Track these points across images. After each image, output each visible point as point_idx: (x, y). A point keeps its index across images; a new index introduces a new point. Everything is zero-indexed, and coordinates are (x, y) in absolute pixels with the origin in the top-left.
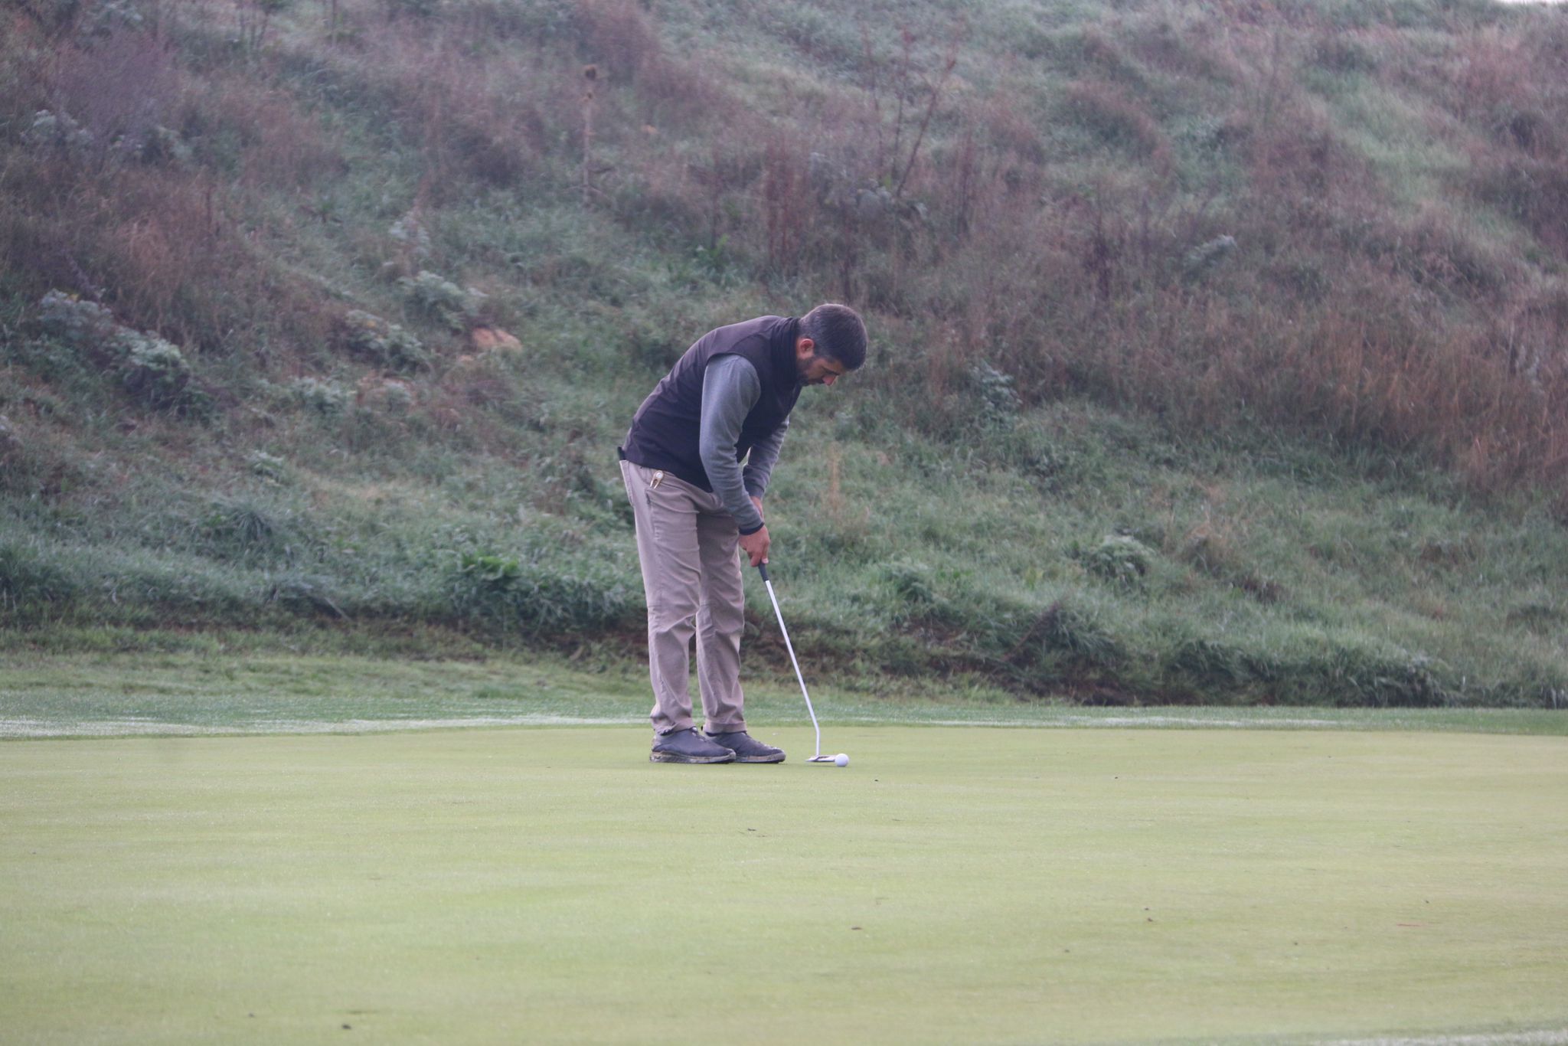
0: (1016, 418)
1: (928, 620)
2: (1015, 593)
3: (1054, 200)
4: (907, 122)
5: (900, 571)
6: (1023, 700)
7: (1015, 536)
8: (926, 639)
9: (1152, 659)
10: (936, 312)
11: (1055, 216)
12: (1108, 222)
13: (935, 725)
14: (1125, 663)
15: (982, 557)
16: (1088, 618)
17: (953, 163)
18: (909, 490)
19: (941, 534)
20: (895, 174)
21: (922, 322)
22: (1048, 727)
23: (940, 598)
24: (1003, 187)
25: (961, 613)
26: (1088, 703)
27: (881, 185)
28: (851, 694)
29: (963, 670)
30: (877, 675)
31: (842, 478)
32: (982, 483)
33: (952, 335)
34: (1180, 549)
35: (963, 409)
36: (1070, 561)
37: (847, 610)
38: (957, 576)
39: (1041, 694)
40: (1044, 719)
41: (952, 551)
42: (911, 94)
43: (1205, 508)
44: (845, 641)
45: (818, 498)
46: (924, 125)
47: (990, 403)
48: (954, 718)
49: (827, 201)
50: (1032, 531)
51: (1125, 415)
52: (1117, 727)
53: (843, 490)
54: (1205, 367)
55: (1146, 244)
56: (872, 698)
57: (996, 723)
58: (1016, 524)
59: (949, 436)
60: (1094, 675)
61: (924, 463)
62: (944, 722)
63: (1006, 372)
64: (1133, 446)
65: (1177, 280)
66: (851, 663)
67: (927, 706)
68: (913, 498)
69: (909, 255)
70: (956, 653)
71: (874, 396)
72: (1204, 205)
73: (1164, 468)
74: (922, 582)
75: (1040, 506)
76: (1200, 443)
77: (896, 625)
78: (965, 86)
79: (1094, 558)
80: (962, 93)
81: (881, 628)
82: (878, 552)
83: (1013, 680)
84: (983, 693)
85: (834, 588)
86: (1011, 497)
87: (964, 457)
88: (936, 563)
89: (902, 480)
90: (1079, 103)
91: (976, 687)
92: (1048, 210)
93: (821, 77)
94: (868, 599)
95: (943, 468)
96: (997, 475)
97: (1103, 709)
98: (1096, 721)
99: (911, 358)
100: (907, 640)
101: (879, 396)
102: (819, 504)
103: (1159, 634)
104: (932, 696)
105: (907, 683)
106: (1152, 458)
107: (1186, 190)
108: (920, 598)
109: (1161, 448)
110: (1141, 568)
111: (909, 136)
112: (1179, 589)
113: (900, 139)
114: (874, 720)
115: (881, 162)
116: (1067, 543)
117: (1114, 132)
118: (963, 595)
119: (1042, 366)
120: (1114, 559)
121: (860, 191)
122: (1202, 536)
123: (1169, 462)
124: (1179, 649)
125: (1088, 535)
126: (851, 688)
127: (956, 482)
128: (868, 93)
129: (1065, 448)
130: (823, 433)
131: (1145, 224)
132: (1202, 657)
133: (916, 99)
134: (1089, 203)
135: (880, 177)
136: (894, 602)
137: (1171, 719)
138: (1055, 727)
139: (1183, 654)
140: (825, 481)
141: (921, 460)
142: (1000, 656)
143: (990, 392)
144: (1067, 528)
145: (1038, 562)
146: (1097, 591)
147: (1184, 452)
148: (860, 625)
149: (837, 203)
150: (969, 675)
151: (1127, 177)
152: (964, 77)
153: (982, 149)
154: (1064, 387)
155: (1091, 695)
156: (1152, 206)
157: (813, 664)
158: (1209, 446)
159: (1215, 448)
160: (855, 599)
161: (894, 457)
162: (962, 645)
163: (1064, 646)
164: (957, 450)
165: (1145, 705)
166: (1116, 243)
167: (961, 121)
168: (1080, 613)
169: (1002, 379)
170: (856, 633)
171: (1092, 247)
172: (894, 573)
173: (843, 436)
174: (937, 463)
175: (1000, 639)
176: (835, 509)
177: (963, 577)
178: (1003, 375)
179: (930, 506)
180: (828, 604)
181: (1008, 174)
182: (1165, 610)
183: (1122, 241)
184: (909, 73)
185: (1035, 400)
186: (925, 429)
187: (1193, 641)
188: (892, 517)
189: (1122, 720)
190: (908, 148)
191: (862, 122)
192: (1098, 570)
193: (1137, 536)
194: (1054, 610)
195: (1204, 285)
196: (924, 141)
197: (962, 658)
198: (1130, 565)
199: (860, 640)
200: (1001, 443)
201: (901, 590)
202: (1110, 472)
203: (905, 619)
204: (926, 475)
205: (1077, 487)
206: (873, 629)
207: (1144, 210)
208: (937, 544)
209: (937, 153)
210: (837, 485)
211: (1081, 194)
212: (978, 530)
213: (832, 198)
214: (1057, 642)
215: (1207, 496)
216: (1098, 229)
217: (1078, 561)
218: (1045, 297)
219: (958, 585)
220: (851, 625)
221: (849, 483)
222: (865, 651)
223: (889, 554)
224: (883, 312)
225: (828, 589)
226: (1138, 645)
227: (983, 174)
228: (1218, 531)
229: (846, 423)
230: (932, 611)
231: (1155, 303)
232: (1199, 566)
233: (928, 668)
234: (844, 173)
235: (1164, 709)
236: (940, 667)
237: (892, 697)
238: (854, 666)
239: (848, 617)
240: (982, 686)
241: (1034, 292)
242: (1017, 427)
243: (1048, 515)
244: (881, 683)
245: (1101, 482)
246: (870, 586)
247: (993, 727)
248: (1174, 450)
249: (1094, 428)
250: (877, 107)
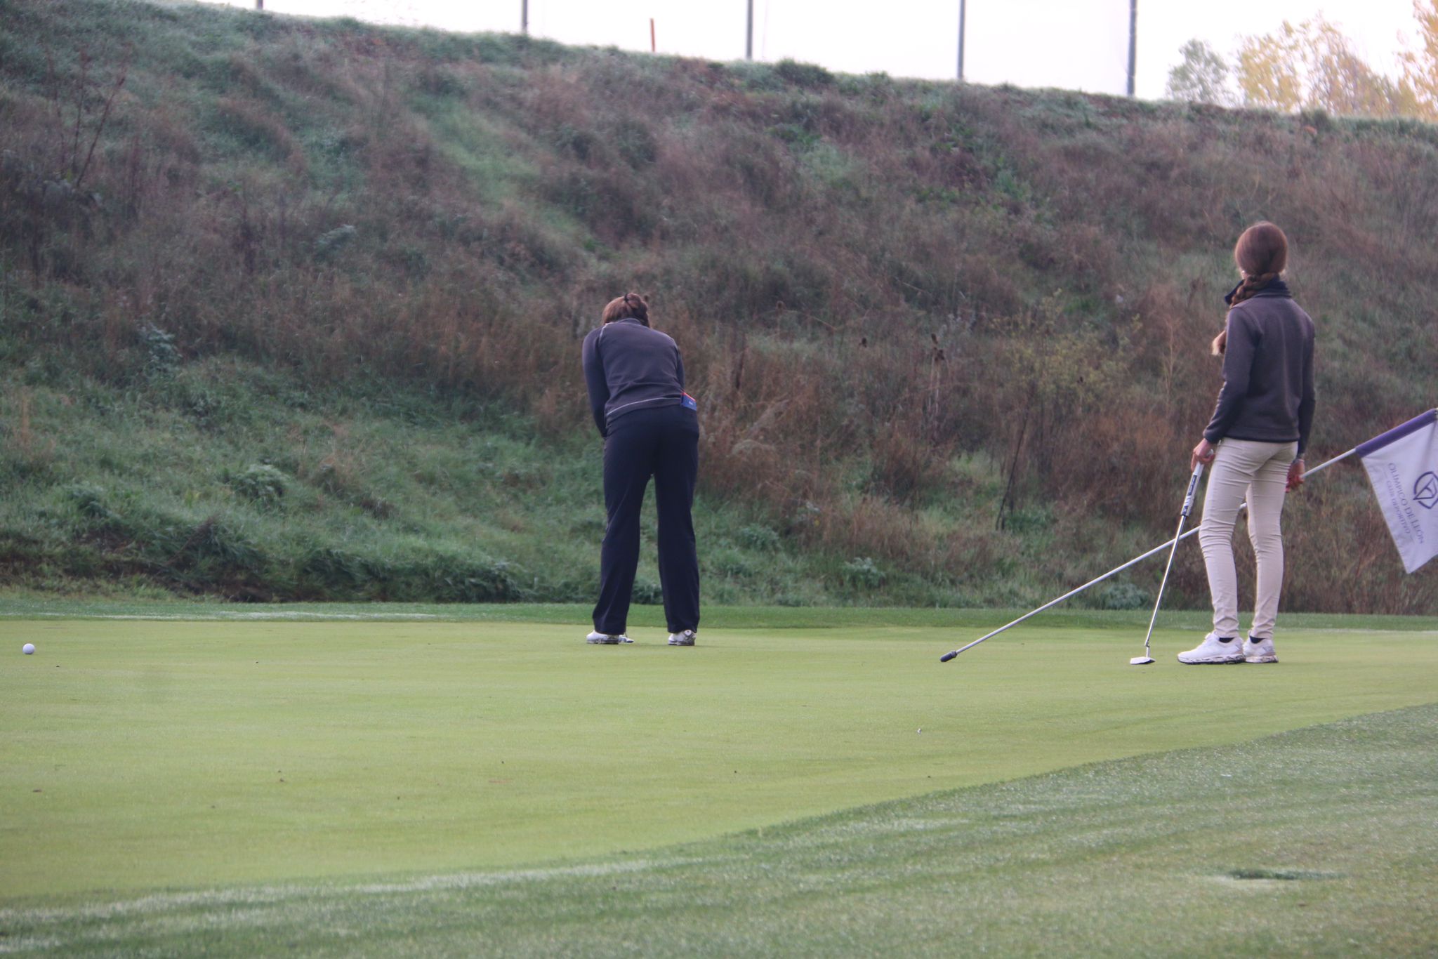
0: (177, 369)
1: (103, 532)
2: (176, 510)
3: (208, 193)
4: (84, 127)
5: (80, 491)
6: (182, 597)
7: (176, 464)
8: (101, 548)
9: (288, 564)
10: (110, 282)
11: (208, 206)
12: (252, 212)
13: (108, 619)
14: (266, 567)
15: (149, 481)
16: (236, 532)
17: (123, 161)
18: (88, 426)
19: (115, 462)
20: (75, 169)
21: (98, 290)
22: (203, 621)
23: (114, 514)
24: (164, 181)
25: (131, 527)
26: (236, 600)
27: (63, 178)
28: (39, 592)
29: (133, 573)
30: (60, 576)
31: (31, 416)
32: (149, 421)
33: (124, 300)
34: (311, 476)
35: (133, 361)
36: (221, 484)
37: (35, 524)
38: (128, 496)
39: (197, 592)
40: (199, 614)
41: (124, 476)
42: (89, 104)
43: (332, 442)
44: (34, 549)
45: (11, 433)
46: (99, 130)
47: (155, 357)
48: (124, 613)
49: (18, 190)
50: (190, 460)
51: (266, 368)
52: (258, 620)
53: (32, 426)
54: (332, 330)
55: (284, 230)
56: (55, 596)
57: (159, 617)
58: (177, 455)
59: (121, 383)
60: (241, 577)
61: (101, 404)
62: (116, 617)
63: (169, 332)
64: (274, 392)
65: (308, 260)
66: (38, 567)
67: (102, 602)
68: (92, 433)
69: (87, 234)
70: (126, 559)
71: (58, 349)
72: (330, 200)
73: (298, 410)
74: (99, 501)
75: (197, 440)
76: (328, 391)
77: (77, 536)
78: (133, 98)
79: (242, 483)
80: (130, 105)
81: (64, 539)
82: (61, 477)
83: (174, 581)
84: (149, 591)
85: (24, 505)
86: (173, 433)
87: (134, 400)
88: (111, 486)
89: (82, 418)
90: (227, 115)
91: (143, 587)
92: (203, 201)
93: (11, 88)
94: (53, 515)
95: (117, 409)
96: (162, 415)
97: (247, 605)
98: (241, 615)
99: (90, 319)
100: (84, 548)
101: (62, 350)
102: (11, 437)
103: (294, 544)
104: (106, 594)
105: (87, 584)
106: (289, 402)
107: (316, 187)
108: (97, 514)
109: (296, 394)
110: (280, 490)
111: (86, 139)
112: (311, 507)
113: (79, 141)
114: (57, 614)
115: (63, 159)
116: (219, 470)
117: (256, 140)
118: (133, 512)
119: (199, 327)
120: (258, 483)
121: (46, 182)
122: (329, 465)
123: (302, 406)
124: (310, 556)
125: (237, 463)
126: (39, 588)
127: (126, 420)
128: (51, 102)
129: (218, 394)
130: (15, 379)
131: (283, 214)
132: (329, 562)
133: (92, 108)
134: (236, 196)
135: (62, 171)
136: (75, 517)
137: (303, 613)
138: (208, 620)
139: (314, 560)
140: (17, 418)
141: (98, 402)
142: (163, 561)
143: (155, 347)
144: (219, 458)
145: (195, 485)
146: (243, 509)
147: (315, 397)
148: (46, 536)
149: (26, 192)
150: (138, 577)
151: (268, 176)
152: (132, 92)
153: (148, 150)
154: (217, 344)
155: (238, 593)
156: (288, 200)
157: (6, 568)
158: (335, 393)
159: (339, 395)
160: (42, 514)
161: (75, 400)
162: (132, 553)
163: (216, 553)
164: (128, 394)
165: (282, 601)
166: (259, 228)
167: (129, 126)
168: (230, 527)
169: (166, 337)
170: (42, 542)
171: (239, 231)
172: (75, 493)
173: (32, 381)
174: (112, 405)
175: (163, 547)
176: (25, 441)
177: (133, 497)
178: (167, 334)
179: (106, 439)
180: (19, 519)
181: (170, 171)
182: (299, 525)
183: (264, 228)
184: (86, 87)
185: (192, 355)
186: (101, 377)
187: (321, 549)
188: (74, 448)
189: (263, 614)
190: (86, 148)
191: (47, 125)
192: (244, 492)
193: (277, 465)
194: (208, 524)
195: (331, 264)
196: (99, 142)
197: (132, 563)
198: (270, 488)
199: (46, 548)
200: (164, 389)
201: (81, 507)
202: (255, 413)
203: (84, 531)
204: (102, 414)
205: (228, 425)
206: (57, 539)
207: (282, 203)
208: (112, 471)
209: (111, 153)
210: (27, 422)
211: (230, 189)
212: (146, 459)
213: (22, 186)
214: (210, 550)
215: (333, 434)
216: (244, 217)
217: (228, 485)
218: (201, 271)
219: (129, 504)
220: (39, 536)
221: (38, 420)
222: (50, 557)
223: (71, 478)
224: (65, 282)
225: (19, 507)
226: (276, 553)
227: (149, 170)
228: (342, 461)
229: (35, 371)
230: (107, 524)
231: (290, 278)
232: (327, 489)
233: (103, 571)
234: (32, 166)
235: (296, 605)
236: (114, 571)
237: (73, 594)
238: (41, 569)
239: (36, 529)
240: (148, 585)
241: (192, 267)
242: (178, 376)
243: (204, 448)
244: (63, 583)
245: (247, 421)
246: (55, 504)
247: (157, 620)
248: (306, 396)
249: (242, 377)
250: (59, 114)
